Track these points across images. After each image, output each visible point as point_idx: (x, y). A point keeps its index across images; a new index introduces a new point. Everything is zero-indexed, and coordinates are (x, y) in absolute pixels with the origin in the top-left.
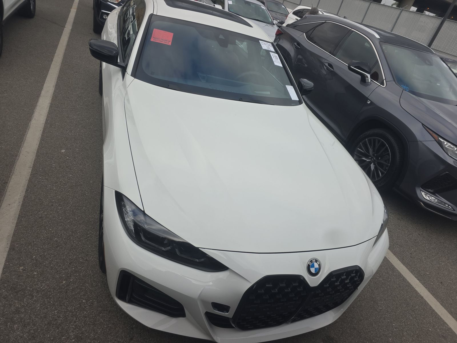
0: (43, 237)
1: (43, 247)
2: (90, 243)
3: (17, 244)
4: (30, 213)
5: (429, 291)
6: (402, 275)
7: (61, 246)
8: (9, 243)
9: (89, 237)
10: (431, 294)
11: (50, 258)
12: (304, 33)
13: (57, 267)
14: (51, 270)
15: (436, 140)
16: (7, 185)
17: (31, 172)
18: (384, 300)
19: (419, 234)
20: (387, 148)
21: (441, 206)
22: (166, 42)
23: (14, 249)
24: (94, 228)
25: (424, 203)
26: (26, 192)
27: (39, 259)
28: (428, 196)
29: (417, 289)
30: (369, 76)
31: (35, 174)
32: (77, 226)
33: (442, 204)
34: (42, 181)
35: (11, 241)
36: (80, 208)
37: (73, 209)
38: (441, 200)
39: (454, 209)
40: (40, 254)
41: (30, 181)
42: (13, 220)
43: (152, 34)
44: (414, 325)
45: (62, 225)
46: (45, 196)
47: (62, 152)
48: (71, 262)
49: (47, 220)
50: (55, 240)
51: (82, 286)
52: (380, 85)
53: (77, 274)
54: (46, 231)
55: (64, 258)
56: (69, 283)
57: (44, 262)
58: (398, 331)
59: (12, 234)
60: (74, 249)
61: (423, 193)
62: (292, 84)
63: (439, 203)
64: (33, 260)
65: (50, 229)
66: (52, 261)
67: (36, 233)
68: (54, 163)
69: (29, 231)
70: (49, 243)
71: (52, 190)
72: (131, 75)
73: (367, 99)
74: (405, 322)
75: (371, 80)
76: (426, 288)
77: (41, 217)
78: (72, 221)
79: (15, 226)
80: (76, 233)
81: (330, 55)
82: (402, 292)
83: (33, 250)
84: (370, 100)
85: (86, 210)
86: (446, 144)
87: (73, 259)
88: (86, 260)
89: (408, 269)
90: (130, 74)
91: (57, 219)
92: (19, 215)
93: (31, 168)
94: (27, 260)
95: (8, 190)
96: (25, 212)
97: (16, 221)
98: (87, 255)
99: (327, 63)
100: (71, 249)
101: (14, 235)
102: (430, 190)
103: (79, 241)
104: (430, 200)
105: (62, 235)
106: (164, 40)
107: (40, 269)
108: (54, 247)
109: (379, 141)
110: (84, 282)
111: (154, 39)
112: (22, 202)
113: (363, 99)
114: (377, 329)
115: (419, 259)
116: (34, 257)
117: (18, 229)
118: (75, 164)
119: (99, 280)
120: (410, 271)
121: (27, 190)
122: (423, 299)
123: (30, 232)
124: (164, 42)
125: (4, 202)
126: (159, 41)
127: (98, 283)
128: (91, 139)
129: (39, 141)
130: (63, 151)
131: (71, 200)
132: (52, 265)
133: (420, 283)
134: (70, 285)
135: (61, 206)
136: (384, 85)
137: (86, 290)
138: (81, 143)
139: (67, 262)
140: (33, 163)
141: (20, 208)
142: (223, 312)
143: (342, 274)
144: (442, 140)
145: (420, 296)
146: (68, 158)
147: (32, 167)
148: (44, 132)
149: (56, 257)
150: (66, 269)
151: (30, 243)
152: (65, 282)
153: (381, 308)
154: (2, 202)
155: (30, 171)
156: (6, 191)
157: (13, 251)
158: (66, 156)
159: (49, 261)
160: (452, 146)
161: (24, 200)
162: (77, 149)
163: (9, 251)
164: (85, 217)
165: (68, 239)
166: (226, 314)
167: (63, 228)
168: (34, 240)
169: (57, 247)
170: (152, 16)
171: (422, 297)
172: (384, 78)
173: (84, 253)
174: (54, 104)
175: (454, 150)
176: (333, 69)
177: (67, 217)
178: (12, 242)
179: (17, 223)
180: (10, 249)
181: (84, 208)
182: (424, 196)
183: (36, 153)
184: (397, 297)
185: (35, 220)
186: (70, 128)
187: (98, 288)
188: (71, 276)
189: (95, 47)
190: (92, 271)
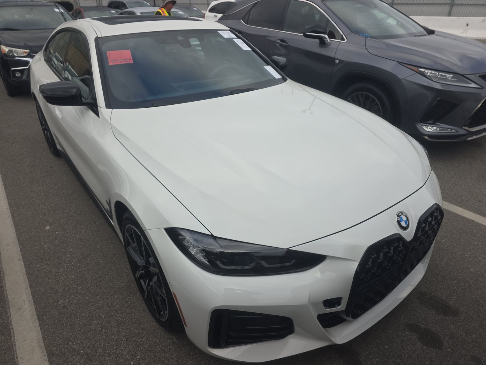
0: (80, 326)
1: (86, 336)
2: (135, 310)
3: (54, 347)
4: (49, 308)
5: (475, 213)
6: (445, 209)
7: (105, 328)
8: (44, 349)
9: (130, 304)
10: (478, 214)
11: (101, 345)
12: (241, 20)
13: (114, 351)
14: (110, 356)
15: (417, 72)
16: (3, 289)
17: (24, 264)
18: (445, 237)
19: (435, 168)
20: (373, 98)
21: (445, 132)
22: (126, 61)
23: (53, 355)
24: (130, 293)
25: (428, 136)
26: (30, 287)
27: (89, 351)
28: (430, 128)
29: (464, 215)
30: (326, 36)
31: (29, 264)
32: (111, 298)
33: (445, 131)
34: (43, 269)
35: (44, 347)
36: (102, 279)
37: (95, 283)
38: (441, 127)
39: (457, 130)
40: (87, 346)
41: (28, 273)
42: (33, 323)
43: (107, 58)
44: (482, 247)
45: (93, 305)
46: (55, 283)
47: (48, 230)
48: (127, 339)
49: (73, 307)
50: (95, 323)
51: (154, 358)
52: (340, 41)
53: (142, 348)
54: (79, 318)
55: (117, 337)
56: (138, 361)
57: (97, 352)
58: (473, 259)
59: (42, 339)
60: (122, 323)
61: (424, 127)
62: (268, 64)
63: (442, 130)
64: (82, 355)
65: (83, 315)
66: (105, 347)
67: (68, 326)
68: (45, 245)
69: (59, 327)
70: (90, 330)
71: (60, 273)
72: (107, 108)
73: (334, 59)
74: (473, 249)
75: (330, 40)
76: (471, 211)
77: (64, 307)
78: (102, 296)
79: (40, 329)
80: (114, 305)
81: (278, 30)
82: (455, 224)
83: (76, 344)
84: (338, 59)
85: (111, 277)
86: (428, 72)
87: (128, 334)
88: (142, 329)
89: (446, 201)
90: (105, 107)
91: (83, 301)
92: (38, 315)
93: (22, 260)
94: (76, 358)
95: (8, 294)
96: (42, 309)
97: (38, 324)
98: (140, 323)
99: (278, 40)
100: (118, 325)
101: (44, 339)
102: (430, 122)
103: (122, 313)
104: (433, 131)
105: (99, 315)
106: (123, 60)
107: (96, 361)
108: (98, 332)
109: (362, 95)
110: (153, 352)
111: (112, 62)
112: (32, 300)
113: (330, 61)
114: (456, 265)
115: (449, 189)
116: (82, 351)
117: (44, 331)
118: (69, 236)
119: (168, 343)
120: (448, 202)
121: (31, 286)
122: (475, 222)
123: (61, 327)
124: (125, 62)
125: (10, 308)
126: (118, 62)
127: (170, 347)
128: (72, 204)
129: (14, 228)
130: (48, 228)
131: (87, 274)
132: (107, 352)
133: (463, 209)
134: (141, 363)
135: (80, 285)
136: (344, 40)
137: (161, 359)
138: (63, 212)
139: (123, 341)
140: (20, 254)
141: (34, 307)
142: (335, 307)
143: (427, 218)
144: (423, 70)
145: (471, 220)
146: (57, 233)
147: (22, 258)
148: (13, 217)
149: (107, 341)
150: (126, 348)
151: (68, 339)
152: (133, 362)
153: (447, 246)
154: (10, 310)
155: (22, 263)
156: (7, 296)
157: (53, 357)
158: (53, 231)
159: (101, 348)
160: (433, 72)
161: (33, 297)
162: (62, 220)
163: (48, 359)
164: (113, 285)
165: (109, 316)
166: (338, 308)
167: (96, 307)
168: (71, 334)
169: (102, 330)
170: (98, 39)
171: (473, 221)
172: (342, 33)
173: (135, 323)
174: (8, 184)
175: (436, 75)
176: (287, 43)
177: (94, 294)
178: (47, 347)
179: (39, 324)
180: (49, 356)
181: (107, 277)
182: (427, 129)
183: (17, 242)
184: (454, 230)
185: (59, 313)
186: (41, 202)
187: (173, 351)
188: (135, 353)
189: (49, 93)
190: (156, 337)
